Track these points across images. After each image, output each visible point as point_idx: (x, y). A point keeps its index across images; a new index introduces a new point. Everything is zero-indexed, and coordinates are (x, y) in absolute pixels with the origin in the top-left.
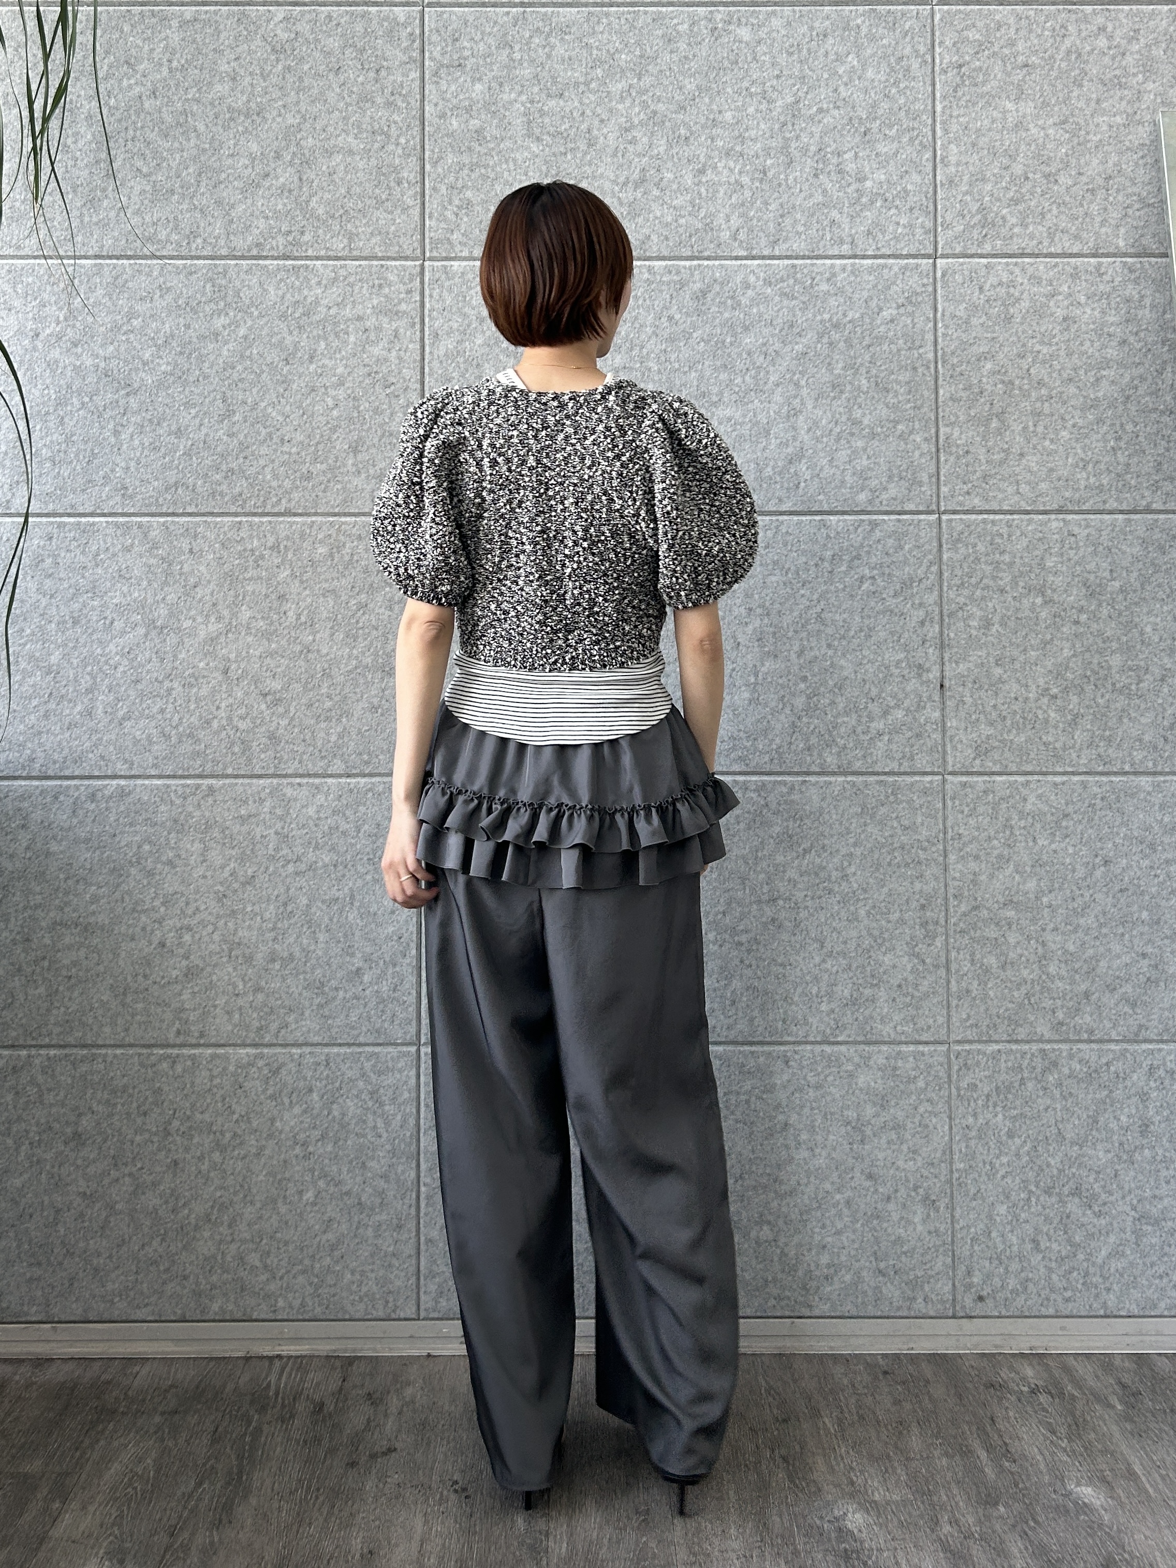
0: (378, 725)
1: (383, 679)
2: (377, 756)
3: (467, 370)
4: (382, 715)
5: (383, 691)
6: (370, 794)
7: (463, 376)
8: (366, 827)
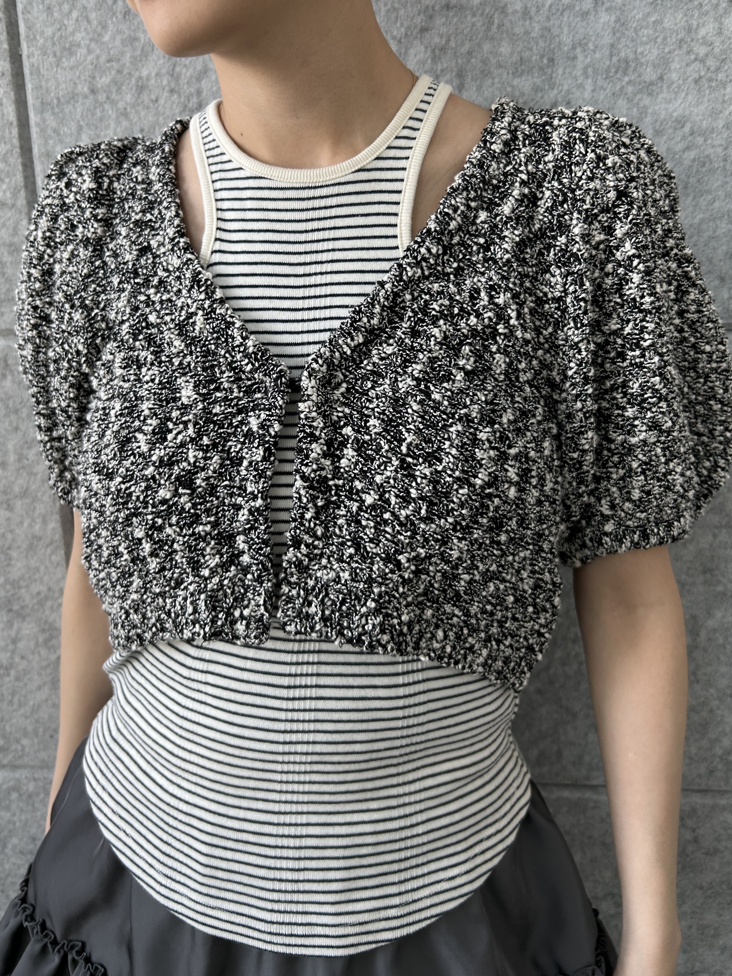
0: (13, 694)
1: (10, 624)
2: (18, 741)
3: (104, 27)
4: (17, 679)
5: (14, 641)
6: (14, 796)
7: (97, 38)
8: (15, 840)
